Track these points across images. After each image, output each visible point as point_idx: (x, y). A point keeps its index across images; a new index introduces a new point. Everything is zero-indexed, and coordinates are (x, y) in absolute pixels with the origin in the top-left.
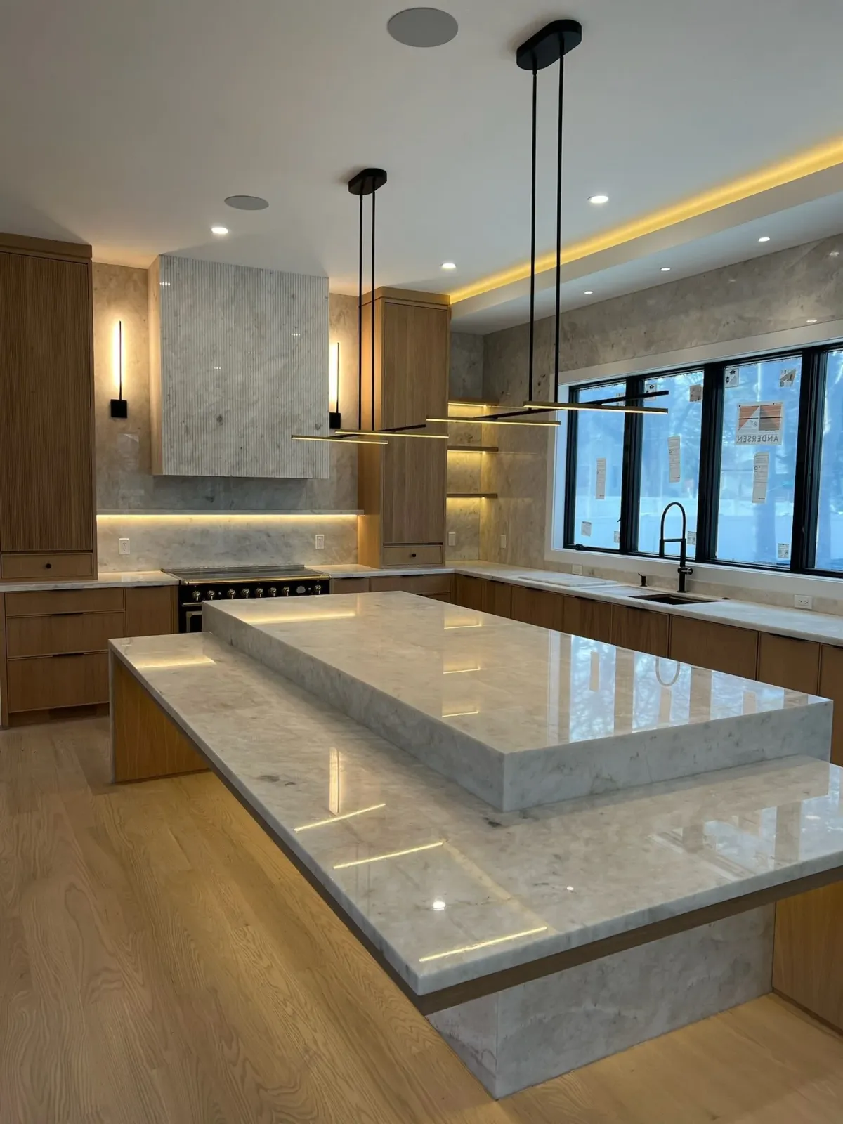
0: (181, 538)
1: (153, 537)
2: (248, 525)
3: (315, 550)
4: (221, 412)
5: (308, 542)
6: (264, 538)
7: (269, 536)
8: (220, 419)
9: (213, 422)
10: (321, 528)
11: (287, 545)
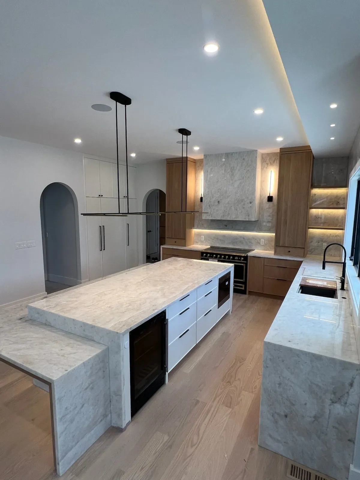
0: (217, 238)
1: (208, 237)
2: (238, 235)
3: (260, 245)
4: (219, 200)
5: (258, 242)
6: (243, 239)
7: (244, 239)
8: (219, 202)
9: (217, 203)
10: (263, 237)
11: (250, 242)
